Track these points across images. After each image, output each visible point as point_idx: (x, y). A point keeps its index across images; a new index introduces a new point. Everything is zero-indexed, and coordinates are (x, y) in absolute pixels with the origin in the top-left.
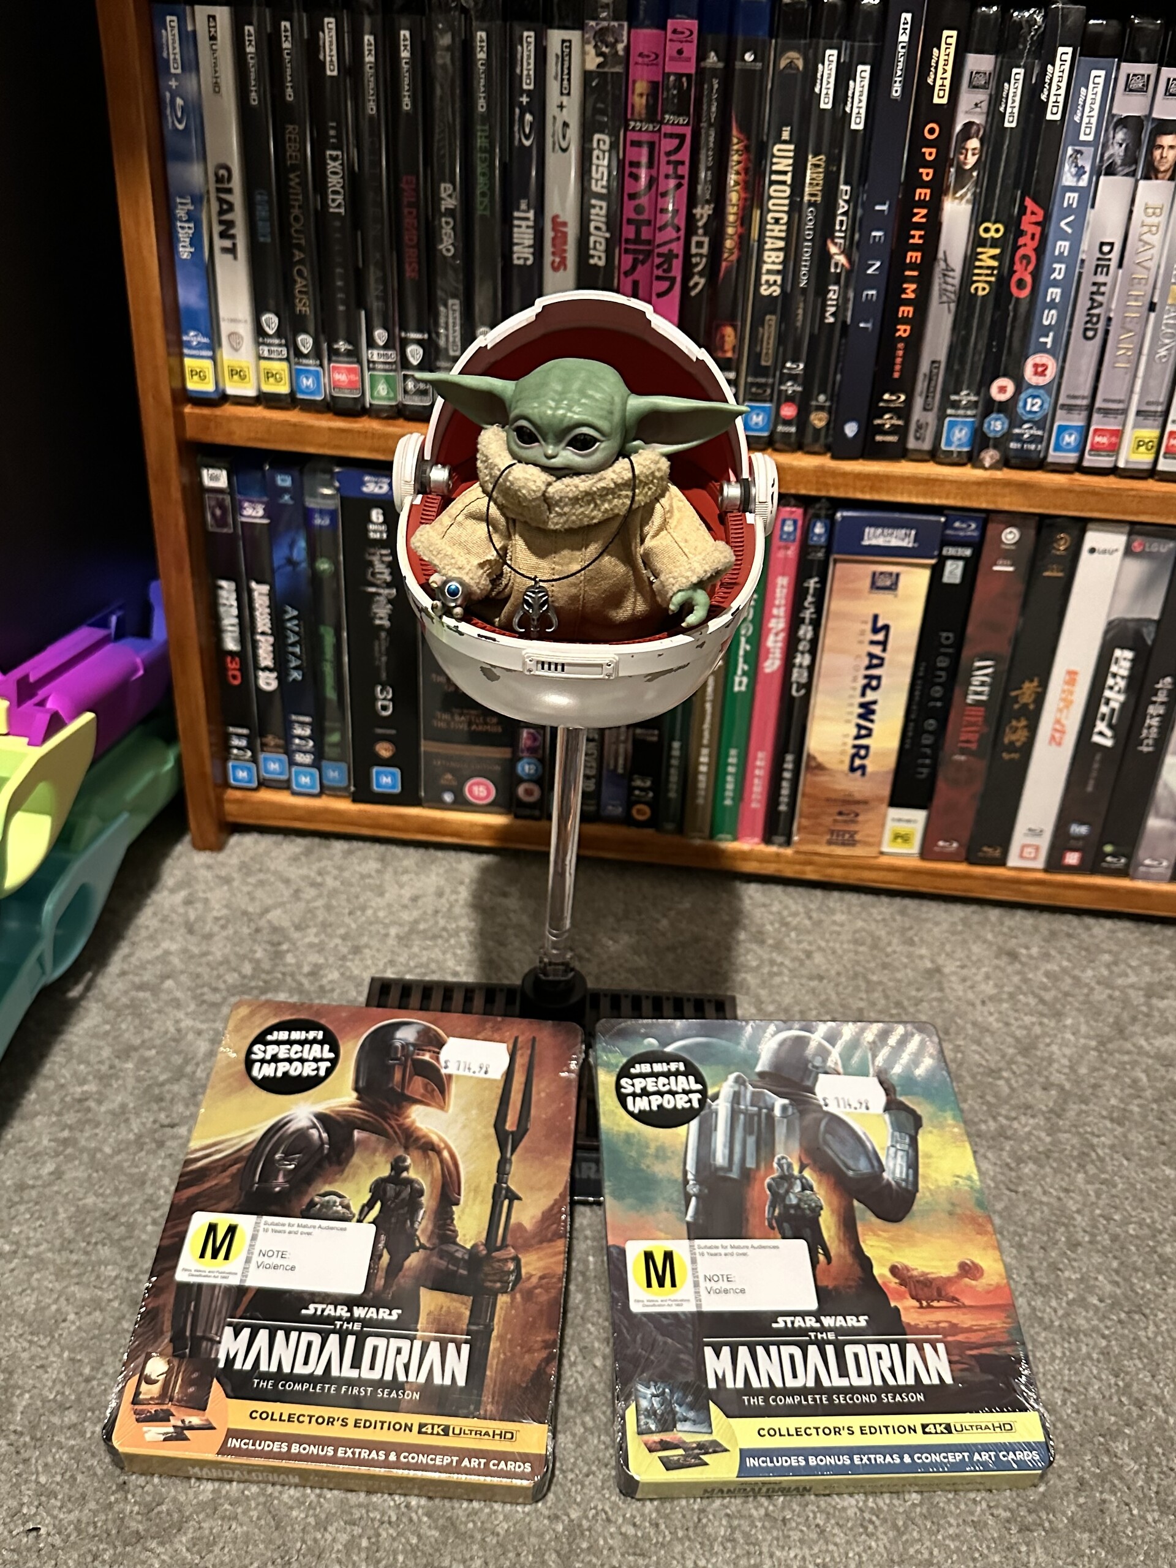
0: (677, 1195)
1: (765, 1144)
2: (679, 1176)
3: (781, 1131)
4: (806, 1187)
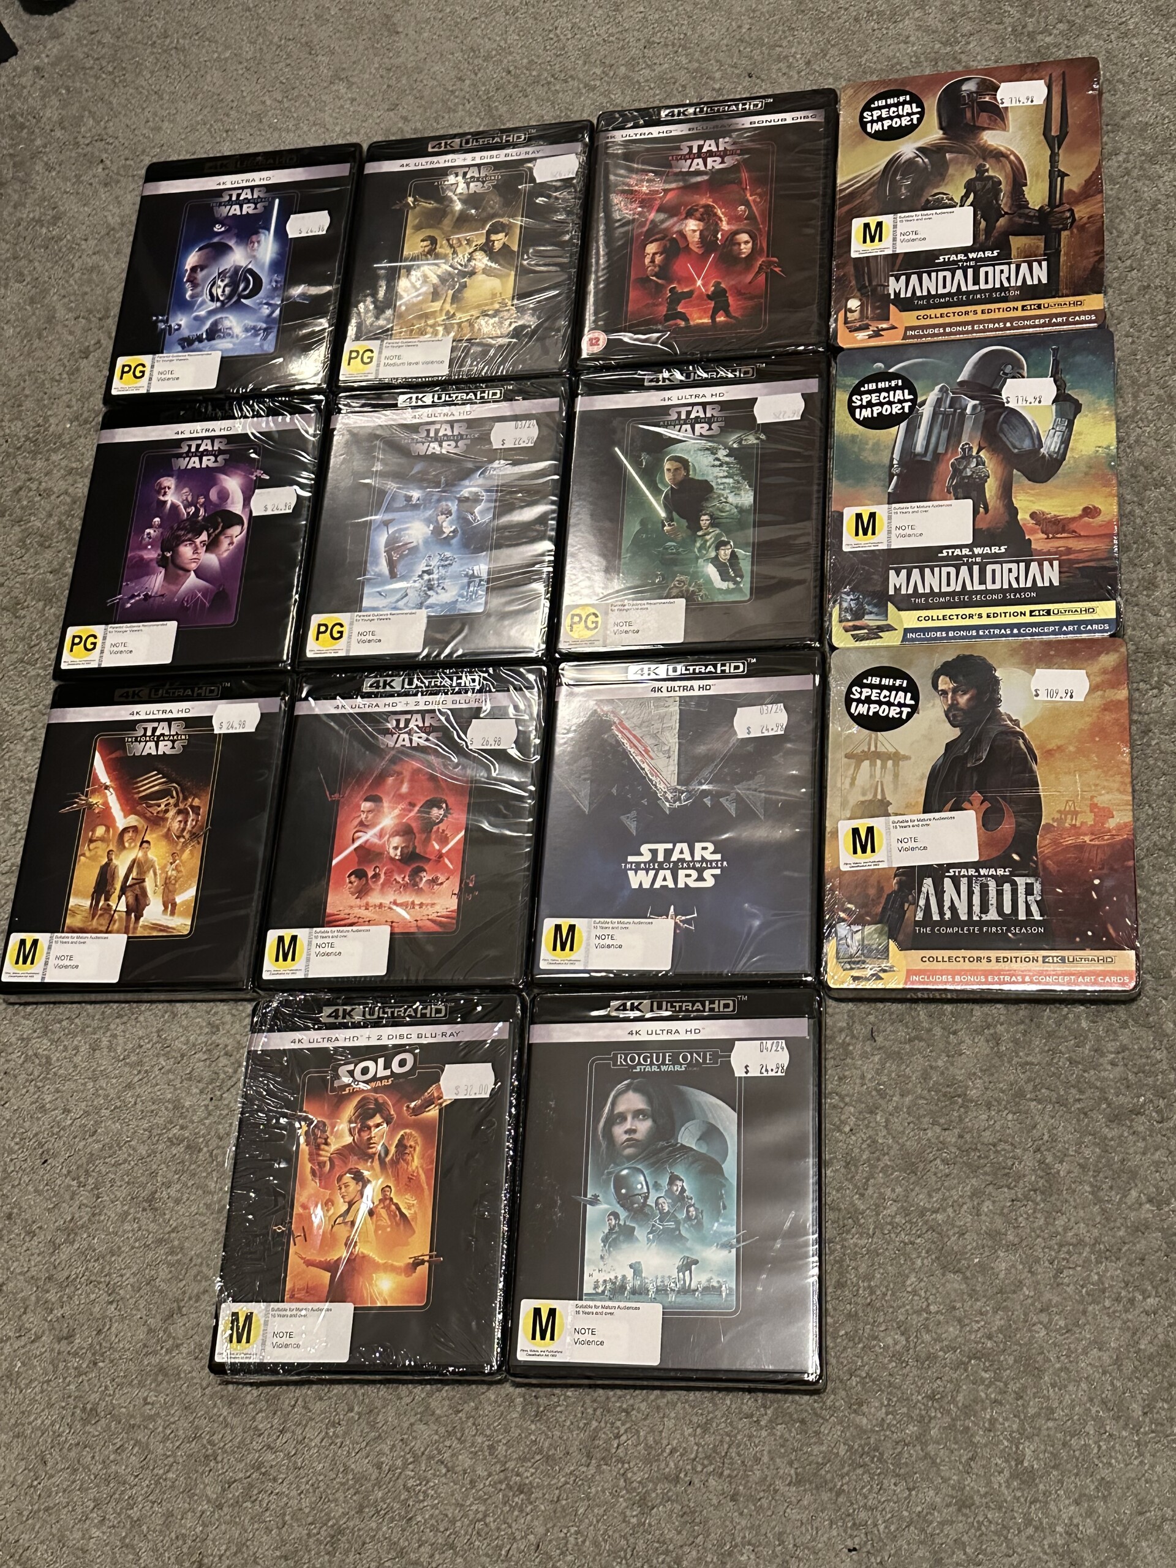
0: (884, 476)
1: (954, 436)
2: (887, 462)
3: (968, 425)
4: (981, 462)
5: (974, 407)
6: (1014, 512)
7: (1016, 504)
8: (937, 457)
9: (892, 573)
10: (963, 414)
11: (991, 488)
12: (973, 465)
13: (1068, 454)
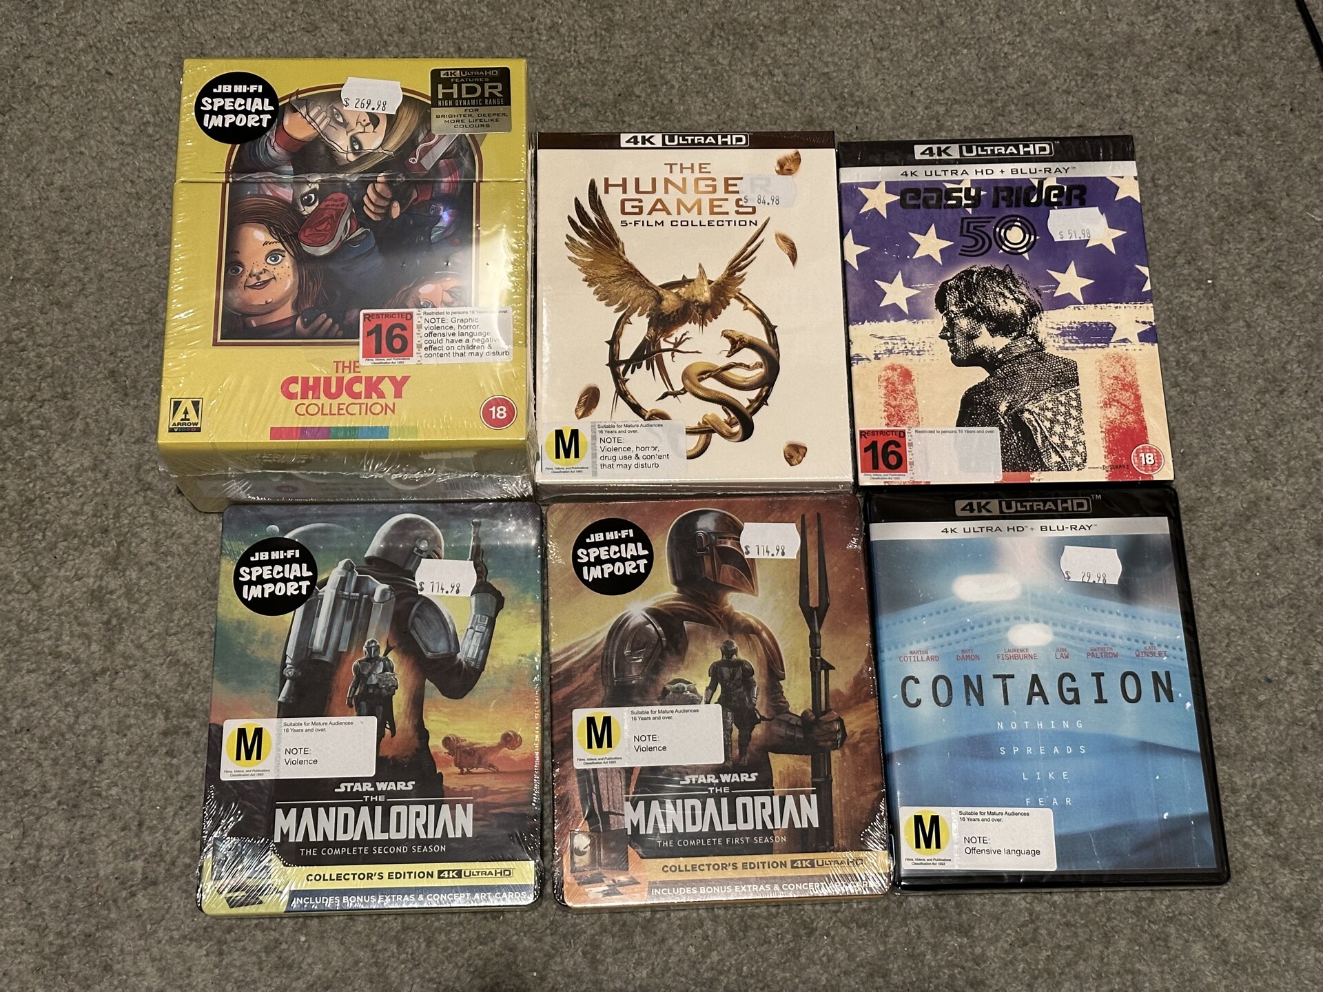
0: (273, 677)
1: (360, 629)
2: (279, 660)
3: (376, 615)
4: (388, 668)
5: (384, 592)
6: (423, 735)
7: (429, 725)
8: (339, 657)
9: (279, 812)
10: (369, 602)
11: (400, 702)
12: (380, 670)
13: (489, 662)
